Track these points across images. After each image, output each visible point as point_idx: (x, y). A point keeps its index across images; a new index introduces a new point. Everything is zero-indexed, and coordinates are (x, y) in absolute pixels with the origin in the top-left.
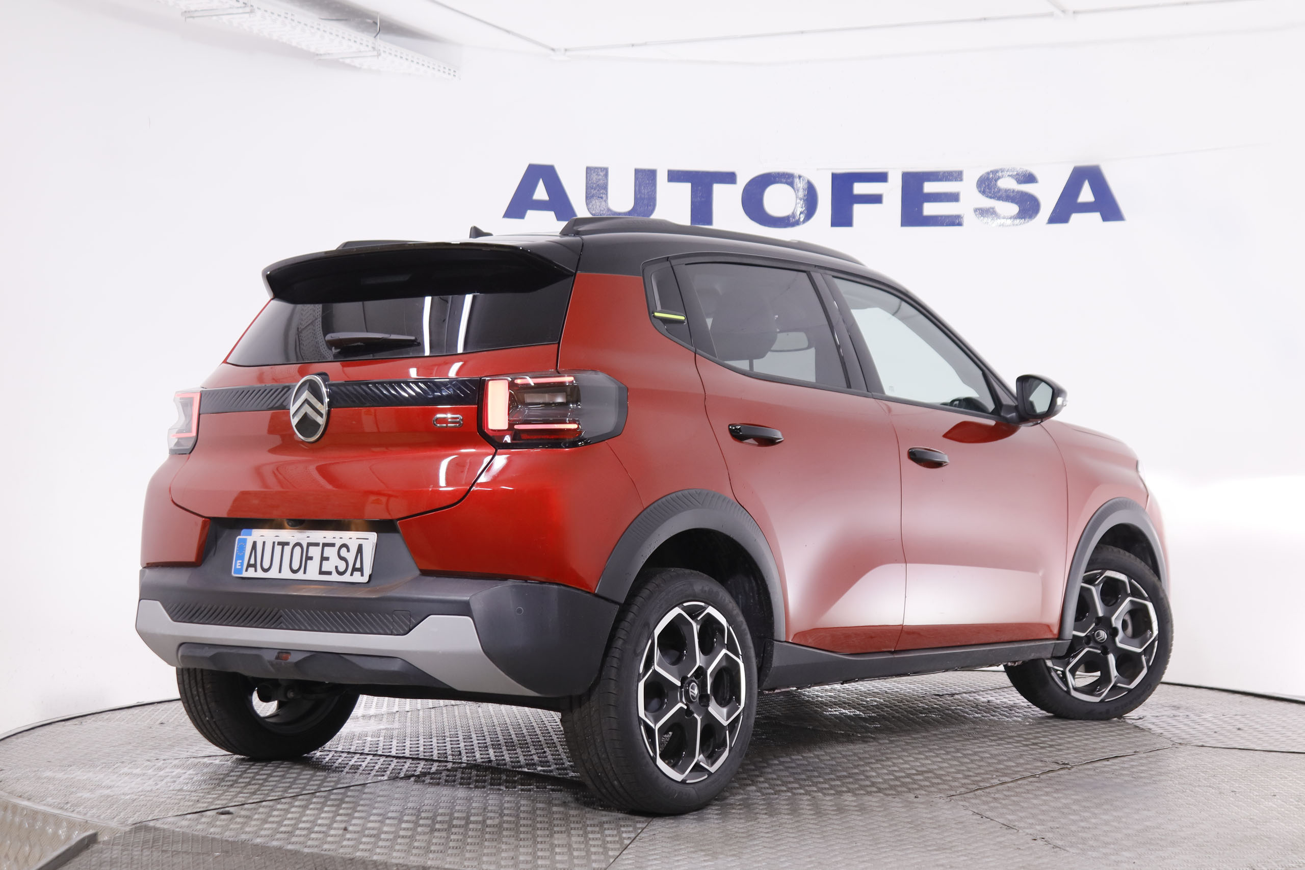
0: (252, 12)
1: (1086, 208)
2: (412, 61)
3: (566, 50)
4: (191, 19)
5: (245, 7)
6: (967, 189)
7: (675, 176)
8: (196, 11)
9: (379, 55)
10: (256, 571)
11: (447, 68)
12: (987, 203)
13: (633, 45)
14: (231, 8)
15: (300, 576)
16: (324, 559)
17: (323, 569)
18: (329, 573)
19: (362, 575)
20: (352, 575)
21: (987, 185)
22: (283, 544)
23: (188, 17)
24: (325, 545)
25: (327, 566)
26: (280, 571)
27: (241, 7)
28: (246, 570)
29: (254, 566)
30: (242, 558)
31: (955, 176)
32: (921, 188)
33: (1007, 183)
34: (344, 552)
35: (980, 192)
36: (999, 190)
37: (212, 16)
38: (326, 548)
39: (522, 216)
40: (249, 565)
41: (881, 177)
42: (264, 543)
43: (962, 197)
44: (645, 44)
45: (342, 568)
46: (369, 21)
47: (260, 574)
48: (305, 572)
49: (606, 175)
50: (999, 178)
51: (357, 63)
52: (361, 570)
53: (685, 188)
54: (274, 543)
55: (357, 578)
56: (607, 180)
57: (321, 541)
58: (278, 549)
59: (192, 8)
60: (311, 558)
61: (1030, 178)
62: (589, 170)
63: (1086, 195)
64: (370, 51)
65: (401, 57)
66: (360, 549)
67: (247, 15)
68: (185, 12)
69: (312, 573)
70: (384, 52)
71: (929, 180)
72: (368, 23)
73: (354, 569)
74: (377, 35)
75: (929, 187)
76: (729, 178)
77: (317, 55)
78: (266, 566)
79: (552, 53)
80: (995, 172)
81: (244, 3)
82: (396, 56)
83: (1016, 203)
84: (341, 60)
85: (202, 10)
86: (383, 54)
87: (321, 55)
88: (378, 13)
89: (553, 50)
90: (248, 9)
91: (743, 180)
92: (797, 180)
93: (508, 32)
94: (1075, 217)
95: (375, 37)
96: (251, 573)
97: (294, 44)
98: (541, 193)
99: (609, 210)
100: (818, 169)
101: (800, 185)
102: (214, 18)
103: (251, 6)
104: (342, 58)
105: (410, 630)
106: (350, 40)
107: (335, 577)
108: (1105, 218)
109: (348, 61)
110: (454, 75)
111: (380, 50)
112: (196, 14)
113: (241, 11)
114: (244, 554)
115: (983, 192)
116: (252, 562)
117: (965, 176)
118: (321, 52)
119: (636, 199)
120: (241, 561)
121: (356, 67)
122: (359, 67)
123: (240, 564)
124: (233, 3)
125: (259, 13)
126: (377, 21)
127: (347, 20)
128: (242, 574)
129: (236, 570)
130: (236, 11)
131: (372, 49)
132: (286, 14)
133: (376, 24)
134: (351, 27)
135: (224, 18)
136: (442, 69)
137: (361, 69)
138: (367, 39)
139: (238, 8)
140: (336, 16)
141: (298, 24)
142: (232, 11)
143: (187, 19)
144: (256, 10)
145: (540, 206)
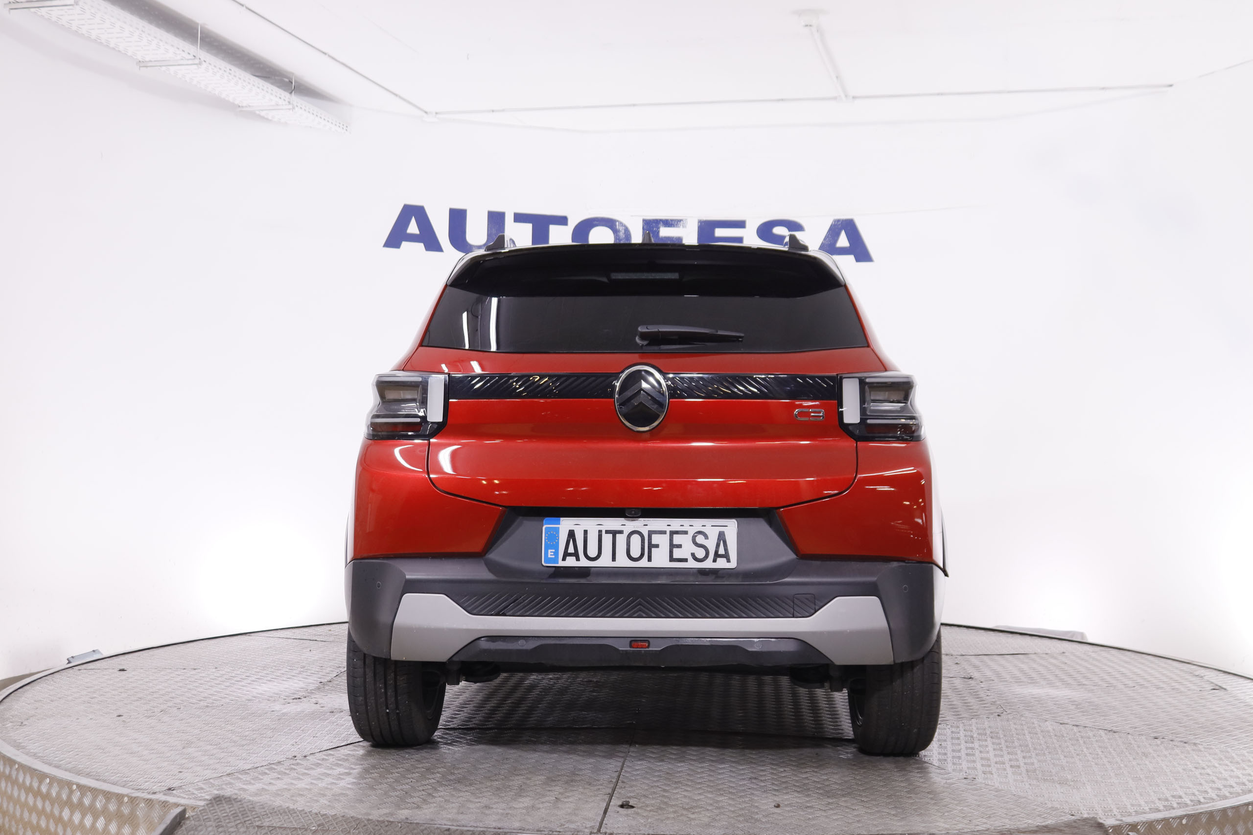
1: (842, 251)
2: (318, 115)
3: (436, 113)
4: (145, 68)
5: (194, 59)
7: (520, 218)
8: (151, 61)
9: (294, 108)
10: (578, 559)
11: (342, 124)
13: (493, 111)
14: (182, 59)
15: (644, 563)
16: (672, 546)
17: (675, 556)
18: (686, 560)
19: (729, 561)
20: (715, 561)
22: (614, 533)
24: (672, 533)
25: (677, 553)
26: (614, 559)
27: (191, 59)
28: (564, 559)
29: (576, 555)
30: (556, 546)
31: (741, 224)
32: (713, 232)
34: (700, 539)
37: (161, 66)
38: (675, 536)
39: (398, 246)
42: (586, 532)
44: (503, 110)
45: (701, 553)
47: (584, 563)
48: (650, 559)
51: (270, 115)
52: (726, 556)
54: (600, 531)
55: (721, 564)
57: (668, 529)
58: (607, 539)
59: (147, 59)
60: (657, 546)
64: (286, 105)
65: (309, 112)
66: (721, 537)
67: (195, 67)
68: (141, 62)
69: (660, 559)
70: (297, 106)
72: (287, 82)
73: (717, 555)
77: (240, 107)
78: (592, 552)
79: (428, 114)
81: (194, 56)
82: (306, 111)
84: (258, 112)
85: (155, 61)
86: (296, 108)
87: (243, 107)
88: (293, 74)
89: (426, 112)
90: (197, 61)
91: (573, 223)
95: (291, 93)
96: (571, 562)
97: (223, 96)
100: (632, 216)
102: (164, 68)
103: (200, 59)
104: (262, 109)
105: (816, 611)
106: (272, 94)
107: (692, 564)
108: (858, 260)
109: (263, 114)
111: (293, 105)
112: (149, 64)
113: (190, 62)
114: (558, 543)
116: (571, 550)
117: (747, 224)
118: (244, 104)
119: (488, 235)
120: (554, 551)
121: (267, 119)
122: (270, 118)
123: (553, 554)
124: (185, 55)
125: (204, 65)
126: (292, 80)
127: (269, 77)
128: (558, 563)
129: (548, 560)
130: (186, 62)
131: (288, 103)
132: (226, 68)
133: (292, 83)
134: (272, 84)
135: (172, 69)
136: (338, 124)
137: (270, 121)
138: (285, 94)
139: (188, 60)
140: (262, 74)
141: (234, 77)
142: (182, 62)
143: (141, 68)
144: (203, 62)
145: (413, 238)
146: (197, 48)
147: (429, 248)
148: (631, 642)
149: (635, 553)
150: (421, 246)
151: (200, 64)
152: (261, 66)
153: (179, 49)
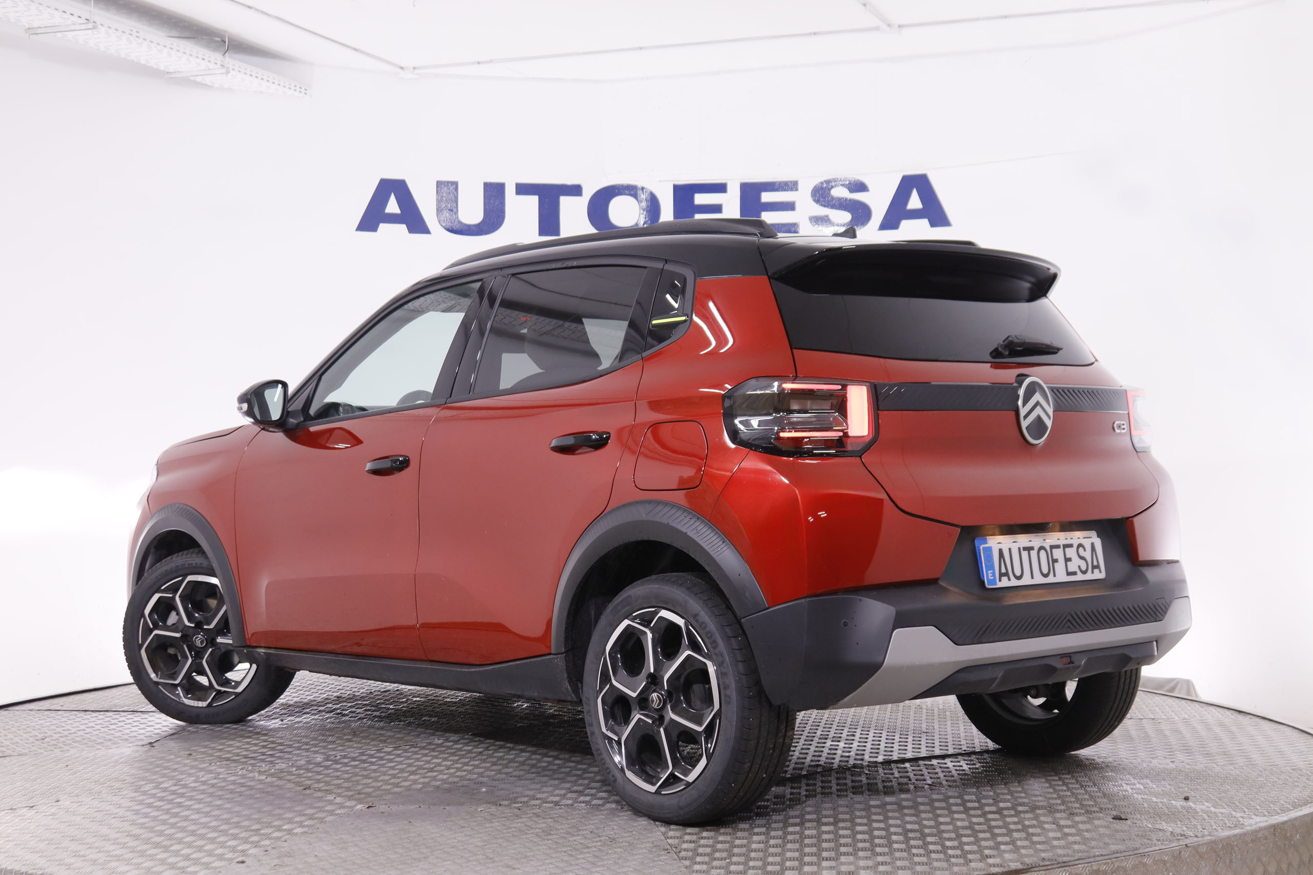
0: (94, 28)
1: (915, 215)
2: (262, 79)
3: (414, 68)
4: (34, 36)
5: (87, 23)
6: (803, 199)
7: (523, 189)
8: (40, 27)
9: (228, 72)
11: (298, 87)
12: (822, 211)
13: (479, 63)
14: (73, 24)
21: (821, 194)
23: (32, 34)
27: (83, 24)
32: (759, 198)
33: (840, 192)
35: (814, 201)
36: (833, 198)
37: (55, 32)
39: (374, 229)
41: (720, 188)
43: (797, 206)
44: (491, 61)
46: (217, 39)
49: (456, 189)
50: (832, 187)
51: (208, 80)
53: (533, 201)
56: (457, 193)
59: (36, 25)
61: (860, 187)
62: (439, 184)
63: (915, 202)
64: (219, 68)
65: (251, 75)
67: (91, 31)
68: (29, 28)
70: (233, 69)
71: (766, 190)
72: (218, 41)
74: (225, 53)
75: (766, 197)
76: (576, 190)
77: (168, 73)
79: (400, 70)
80: (828, 182)
81: (86, 19)
82: (246, 73)
83: (849, 211)
84: (192, 78)
85: (44, 27)
86: (232, 72)
87: (171, 73)
88: (226, 31)
89: (402, 68)
90: (90, 25)
91: (589, 192)
92: (640, 192)
93: (355, 50)
94: (906, 225)
95: (224, 55)
97: (143, 62)
98: (393, 207)
99: (460, 222)
100: (660, 181)
101: (643, 196)
102: (59, 35)
103: (94, 22)
104: (192, 76)
106: (197, 57)
108: (934, 224)
109: (199, 79)
110: (306, 94)
111: (228, 68)
112: (40, 31)
113: (84, 27)
115: (817, 201)
117: (800, 186)
118: (172, 71)
119: (486, 212)
121: (206, 85)
122: (210, 84)
124: (75, 19)
125: (103, 29)
126: (226, 38)
127: (194, 38)
128: (996, 584)
130: (78, 27)
131: (221, 67)
132: (132, 30)
133: (225, 42)
134: (198, 45)
135: (70, 34)
136: (293, 88)
137: (211, 87)
138: (216, 56)
139: (80, 24)
140: (187, 34)
141: (144, 41)
142: (73, 27)
143: (31, 36)
144: (100, 26)
145: (392, 219)
146: (93, 9)
147: (412, 230)
150: (403, 227)
151: (96, 28)
152: (186, 24)
153: (65, 12)
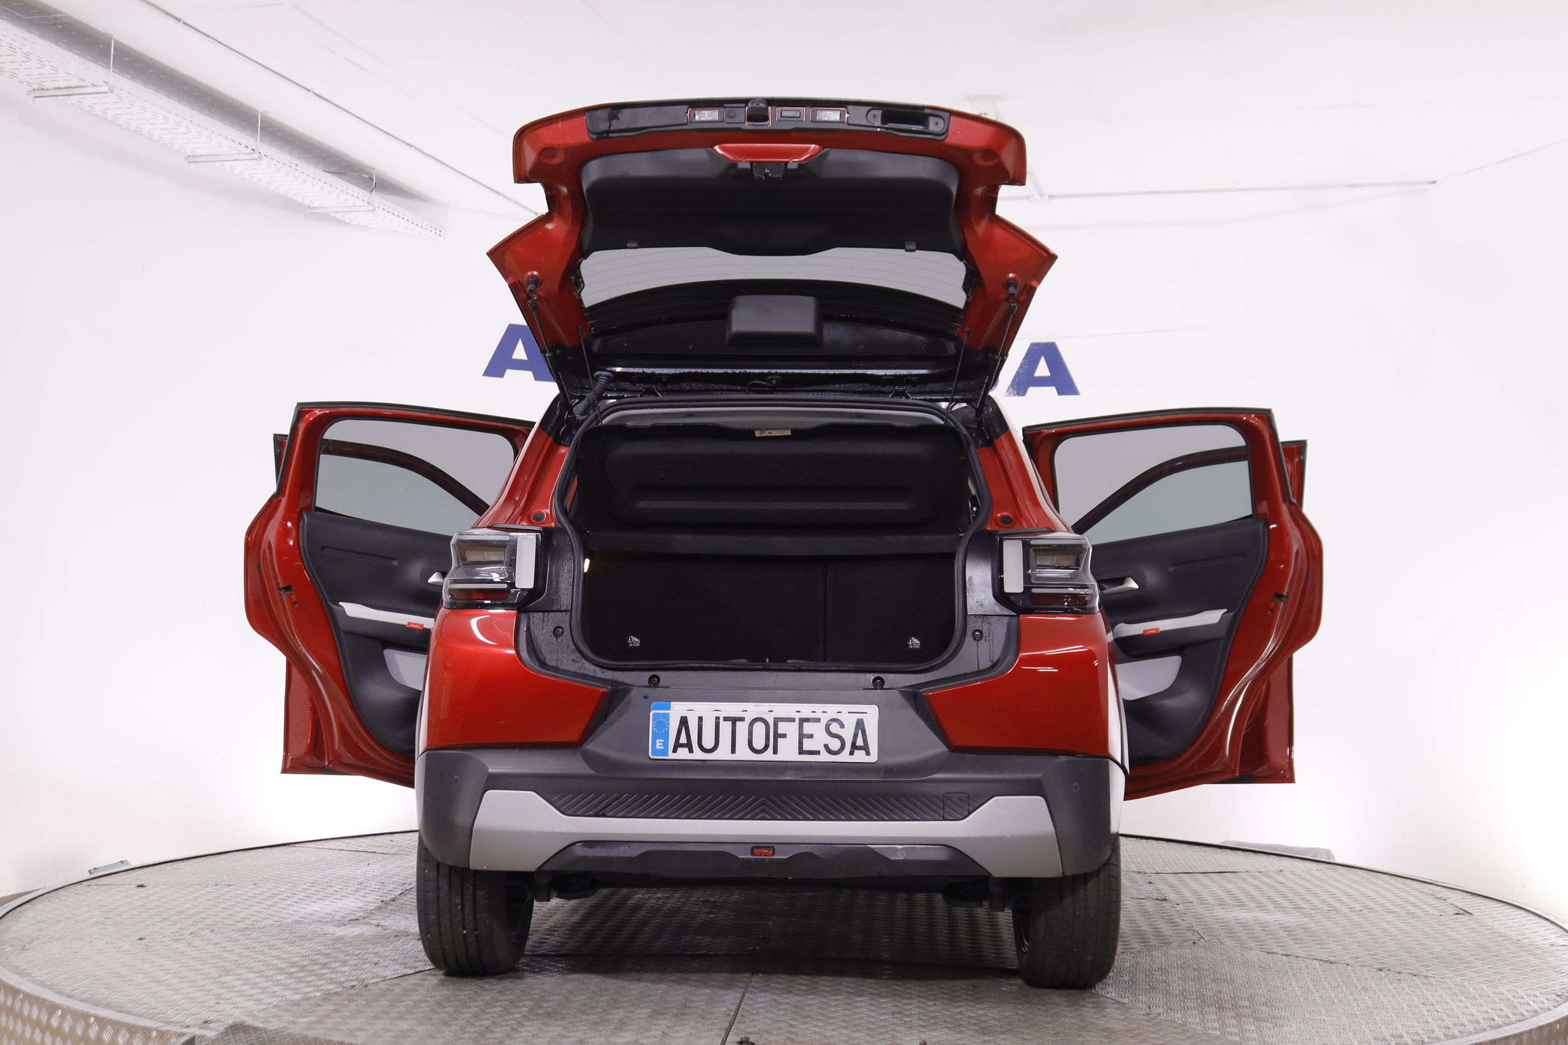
1: (1042, 382)
2: (404, 218)
4: (195, 164)
5: (253, 153)
8: (201, 156)
9: (374, 210)
10: (691, 751)
11: (434, 228)
14: (239, 154)
15: (768, 756)
16: (802, 736)
17: (805, 748)
18: (817, 753)
19: (868, 753)
20: (852, 753)
22: (734, 720)
23: (191, 162)
24: (803, 721)
25: (808, 745)
26: (733, 751)
27: (249, 154)
28: (675, 751)
29: (689, 746)
30: (666, 736)
34: (835, 728)
37: (214, 161)
38: (805, 724)
39: (501, 375)
40: (677, 745)
42: (700, 719)
45: (835, 745)
46: (366, 176)
47: (698, 755)
48: (775, 751)
51: (350, 217)
52: (866, 748)
54: (717, 718)
55: (860, 757)
57: (797, 716)
58: (726, 728)
59: (198, 153)
60: (784, 736)
63: (1042, 370)
64: (365, 206)
65: (394, 214)
66: (860, 726)
67: (255, 162)
68: (187, 156)
69: (788, 752)
70: (379, 207)
72: (366, 178)
73: (854, 747)
74: (372, 191)
77: (310, 208)
78: (708, 743)
81: (252, 150)
82: (389, 212)
84: (332, 214)
85: (207, 155)
86: (377, 210)
87: (314, 208)
88: (374, 168)
90: (256, 156)
94: (1032, 391)
96: (683, 754)
97: (290, 196)
102: (217, 164)
103: (260, 153)
104: (335, 212)
105: (970, 813)
107: (825, 757)
108: (1060, 392)
109: (338, 216)
110: (440, 235)
111: (374, 206)
112: (201, 159)
113: (248, 157)
114: (667, 732)
116: (683, 740)
118: (316, 206)
120: (662, 741)
121: (344, 222)
122: (348, 222)
123: (661, 744)
124: (242, 149)
125: (265, 160)
126: (373, 175)
127: (345, 174)
128: (668, 756)
129: (655, 752)
130: (244, 157)
131: (367, 204)
132: (291, 163)
133: (373, 180)
134: (350, 181)
135: (227, 164)
136: (429, 228)
138: (364, 194)
139: (246, 154)
140: (333, 169)
141: (302, 174)
142: (238, 157)
143: (191, 164)
144: (264, 157)
145: (519, 365)
146: (257, 139)
147: (538, 377)
148: (753, 848)
149: (759, 744)
150: (530, 375)
151: (260, 158)
152: (336, 159)
153: (234, 141)
